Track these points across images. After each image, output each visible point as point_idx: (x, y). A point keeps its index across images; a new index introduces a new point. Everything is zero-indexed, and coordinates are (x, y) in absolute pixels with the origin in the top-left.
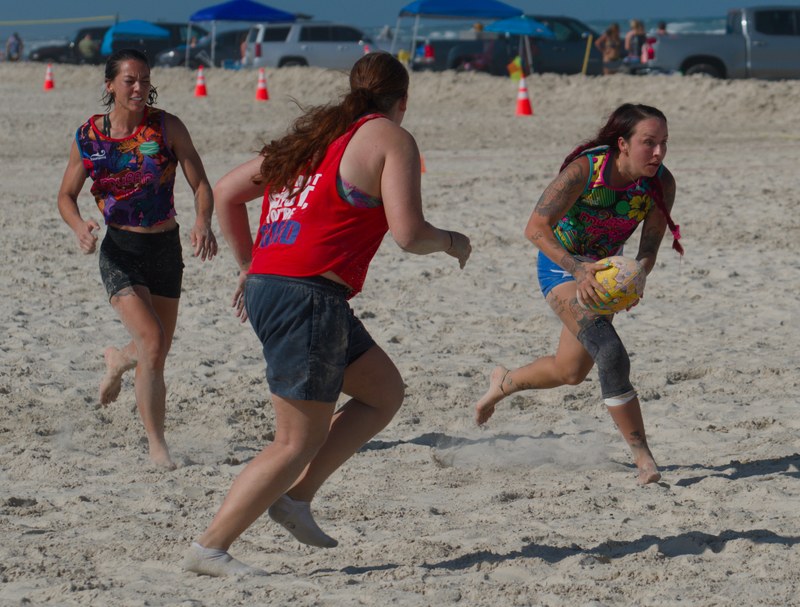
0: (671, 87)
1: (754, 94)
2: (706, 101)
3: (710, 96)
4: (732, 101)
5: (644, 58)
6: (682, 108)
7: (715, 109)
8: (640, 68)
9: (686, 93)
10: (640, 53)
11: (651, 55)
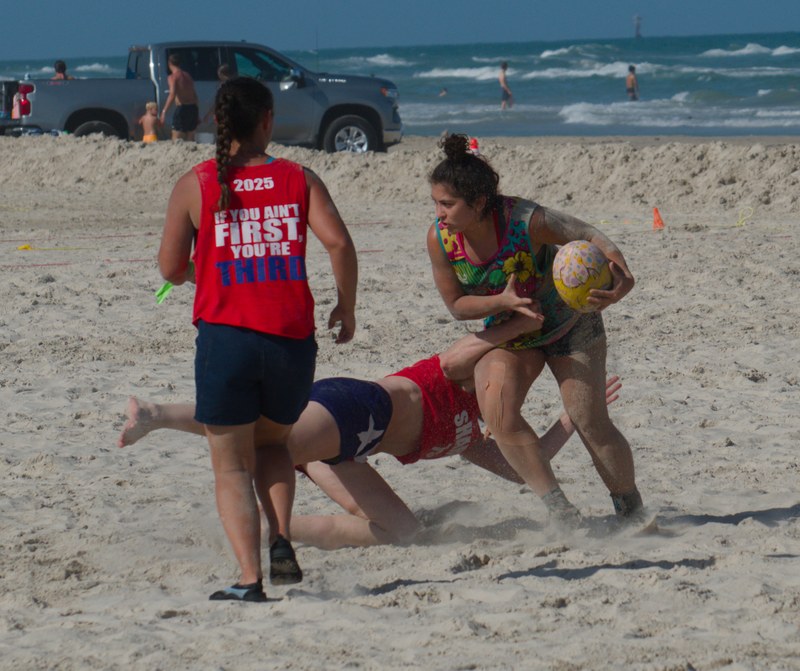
0: (61, 151)
1: (180, 159)
2: (113, 170)
3: (119, 163)
4: (149, 169)
5: (16, 113)
6: (80, 180)
7: (126, 180)
8: (12, 127)
9: (85, 160)
10: (9, 107)
11: (25, 109)
